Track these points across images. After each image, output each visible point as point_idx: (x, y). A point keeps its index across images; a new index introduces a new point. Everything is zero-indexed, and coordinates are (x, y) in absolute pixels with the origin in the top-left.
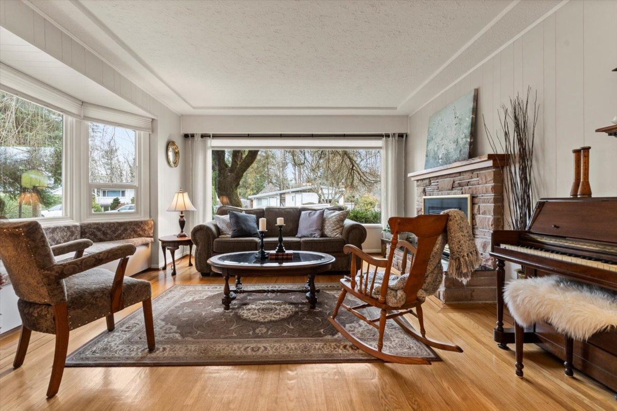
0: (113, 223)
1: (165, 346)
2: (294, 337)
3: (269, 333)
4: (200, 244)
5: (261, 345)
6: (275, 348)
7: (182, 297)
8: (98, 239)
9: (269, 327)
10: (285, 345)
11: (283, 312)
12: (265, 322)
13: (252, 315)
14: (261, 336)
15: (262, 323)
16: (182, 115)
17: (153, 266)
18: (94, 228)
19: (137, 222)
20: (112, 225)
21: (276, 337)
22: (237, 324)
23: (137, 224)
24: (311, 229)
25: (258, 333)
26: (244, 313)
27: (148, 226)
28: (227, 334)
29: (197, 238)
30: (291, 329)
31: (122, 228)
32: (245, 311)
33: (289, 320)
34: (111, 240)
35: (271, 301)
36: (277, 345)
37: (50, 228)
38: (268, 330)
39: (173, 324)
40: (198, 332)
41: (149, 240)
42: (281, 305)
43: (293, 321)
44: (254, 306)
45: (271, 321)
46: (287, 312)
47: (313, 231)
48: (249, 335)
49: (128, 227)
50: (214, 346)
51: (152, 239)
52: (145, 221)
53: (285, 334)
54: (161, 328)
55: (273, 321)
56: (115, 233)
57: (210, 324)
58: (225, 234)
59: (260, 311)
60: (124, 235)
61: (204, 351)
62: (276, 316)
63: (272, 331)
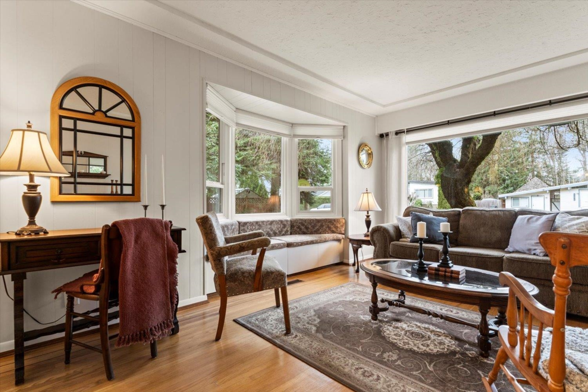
0: (313, 220)
1: (298, 334)
2: (422, 382)
3: (397, 364)
4: (378, 245)
5: (376, 373)
6: (389, 383)
7: (346, 294)
8: (302, 232)
9: (402, 356)
10: (403, 386)
11: (435, 345)
12: (403, 349)
13: (394, 335)
14: (385, 362)
15: (399, 349)
16: (377, 116)
17: (345, 261)
18: (299, 223)
19: (331, 219)
20: (312, 221)
21: (400, 372)
22: (371, 339)
23: (331, 222)
24: (528, 242)
25: (385, 358)
26: (389, 331)
27: (340, 224)
28: (354, 344)
29: (375, 239)
30: (428, 370)
31: (319, 224)
32: (391, 328)
33: (435, 359)
34: (311, 233)
35: (432, 327)
36: (394, 381)
37: (269, 221)
38: (399, 358)
39: (319, 317)
40: (332, 332)
41: (340, 236)
42: (440, 336)
43: (440, 362)
44: (405, 326)
45: (411, 351)
46: (442, 347)
47: (533, 245)
48: (374, 355)
49: (324, 224)
50: (333, 352)
51: (344, 236)
52: (337, 219)
53: (414, 373)
54: (308, 317)
55: (414, 352)
56: (314, 228)
57: (347, 328)
58: (406, 238)
59: (408, 334)
60: (321, 230)
61: (322, 352)
62: (421, 347)
63: (402, 363)
